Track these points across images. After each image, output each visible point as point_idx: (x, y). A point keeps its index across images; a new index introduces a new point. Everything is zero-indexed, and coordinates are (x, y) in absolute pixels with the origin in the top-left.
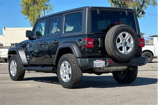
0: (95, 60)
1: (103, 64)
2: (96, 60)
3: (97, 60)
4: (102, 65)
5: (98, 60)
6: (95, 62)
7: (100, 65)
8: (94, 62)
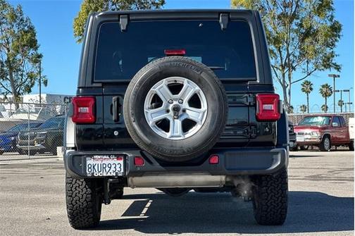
0: (91, 156)
1: (118, 166)
2: (93, 155)
3: (95, 157)
4: (113, 169)
5: (99, 157)
6: (90, 162)
7: (107, 169)
8: (88, 162)
